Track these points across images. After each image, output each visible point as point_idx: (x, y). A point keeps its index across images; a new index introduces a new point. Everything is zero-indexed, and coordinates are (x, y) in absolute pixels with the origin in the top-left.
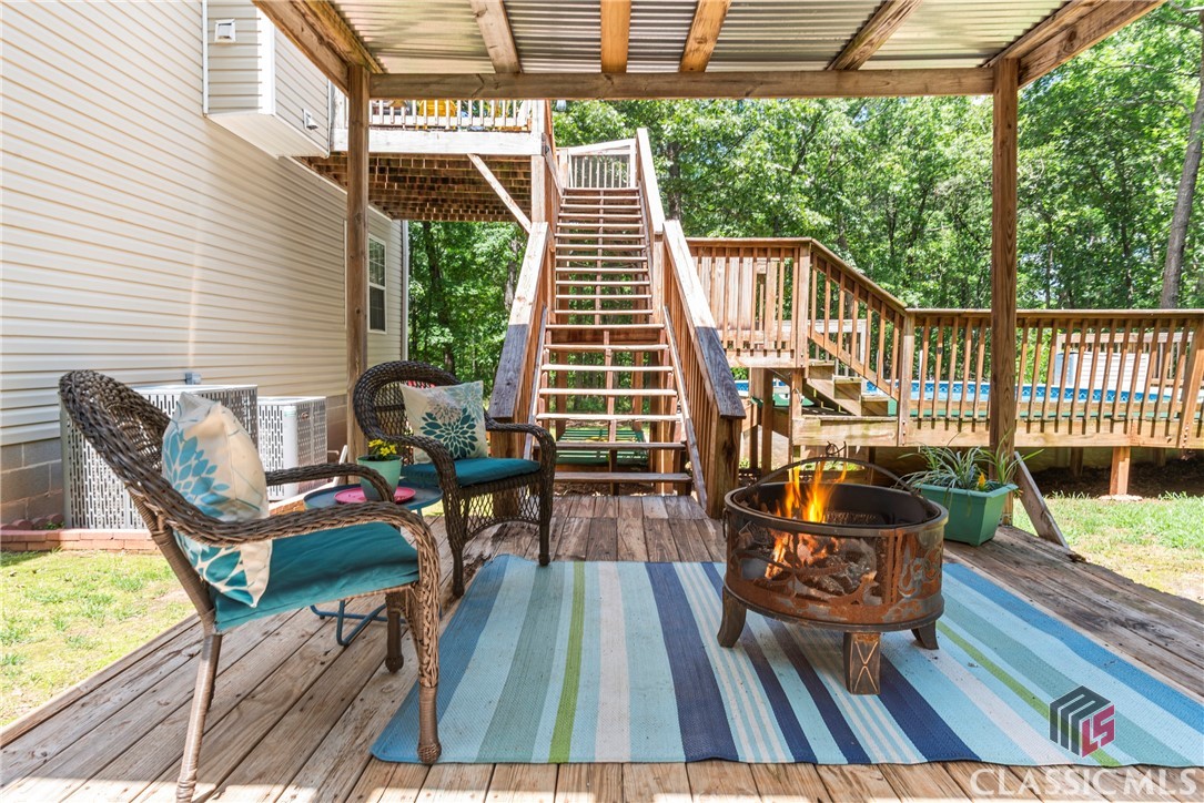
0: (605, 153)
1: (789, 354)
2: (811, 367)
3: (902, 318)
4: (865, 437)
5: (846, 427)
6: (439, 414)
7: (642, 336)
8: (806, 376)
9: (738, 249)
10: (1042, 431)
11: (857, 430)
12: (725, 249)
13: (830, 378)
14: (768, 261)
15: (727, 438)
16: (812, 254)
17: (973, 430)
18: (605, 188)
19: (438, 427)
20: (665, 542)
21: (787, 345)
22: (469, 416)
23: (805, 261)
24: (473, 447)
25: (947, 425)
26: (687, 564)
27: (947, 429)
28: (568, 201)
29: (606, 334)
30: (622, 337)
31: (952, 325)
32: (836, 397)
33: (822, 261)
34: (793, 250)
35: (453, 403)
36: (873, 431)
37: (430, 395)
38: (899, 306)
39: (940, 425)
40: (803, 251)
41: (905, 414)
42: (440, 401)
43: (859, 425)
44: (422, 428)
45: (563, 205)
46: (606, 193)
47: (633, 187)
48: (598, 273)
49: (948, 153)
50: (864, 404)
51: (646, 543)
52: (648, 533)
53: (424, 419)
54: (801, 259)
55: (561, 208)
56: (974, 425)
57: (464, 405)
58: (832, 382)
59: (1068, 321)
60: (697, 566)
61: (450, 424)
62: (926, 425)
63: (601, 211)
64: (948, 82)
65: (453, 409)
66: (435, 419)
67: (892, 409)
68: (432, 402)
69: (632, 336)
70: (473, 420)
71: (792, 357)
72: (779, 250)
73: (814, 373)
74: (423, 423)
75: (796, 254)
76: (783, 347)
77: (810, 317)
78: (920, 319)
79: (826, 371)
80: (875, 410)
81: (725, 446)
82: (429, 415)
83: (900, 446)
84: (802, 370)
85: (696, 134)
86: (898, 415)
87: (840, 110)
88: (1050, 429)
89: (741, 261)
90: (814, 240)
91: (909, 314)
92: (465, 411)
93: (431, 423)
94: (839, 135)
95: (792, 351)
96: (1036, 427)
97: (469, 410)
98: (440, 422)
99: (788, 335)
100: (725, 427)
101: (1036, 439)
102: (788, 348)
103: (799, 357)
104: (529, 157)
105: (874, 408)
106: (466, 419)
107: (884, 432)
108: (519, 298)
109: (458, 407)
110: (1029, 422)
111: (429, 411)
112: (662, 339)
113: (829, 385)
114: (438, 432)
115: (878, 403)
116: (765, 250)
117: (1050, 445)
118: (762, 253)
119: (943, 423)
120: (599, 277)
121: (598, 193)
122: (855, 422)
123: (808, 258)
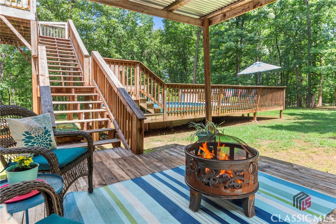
0: (54, 25)
1: (134, 96)
2: (140, 100)
3: (164, 86)
4: (156, 119)
5: (150, 117)
6: (32, 132)
7: (86, 90)
8: (139, 102)
9: (118, 63)
10: (194, 114)
11: (153, 117)
12: (114, 62)
13: (146, 103)
14: (123, 67)
15: (140, 126)
16: (140, 66)
17: (181, 115)
18: (57, 38)
19: (32, 138)
20: (129, 168)
21: (134, 93)
22: (48, 130)
23: (138, 68)
24: (50, 145)
25: (175, 114)
26: (146, 176)
27: (175, 115)
28: (41, 40)
29: (73, 90)
30: (78, 90)
31: (175, 88)
32: (147, 109)
33: (143, 68)
34: (134, 64)
35: (39, 125)
36: (158, 117)
37: (25, 122)
38: (163, 82)
39: (173, 114)
40: (137, 65)
41: (165, 112)
42: (31, 124)
43: (154, 116)
44: (23, 140)
45: (40, 41)
46: (57, 39)
47: (67, 38)
48: (60, 67)
49: (148, 43)
50: (155, 110)
51: (123, 170)
52: (119, 165)
53: (24, 135)
54: (137, 67)
55: (39, 42)
56: (181, 114)
57: (44, 125)
58: (146, 104)
59: (199, 87)
60: (150, 176)
61: (39, 136)
62: (170, 115)
63: (57, 45)
64: (193, 21)
65: (39, 128)
66: (30, 134)
67: (162, 111)
68: (27, 126)
69: (82, 90)
70: (49, 131)
71: (135, 97)
72: (130, 64)
73: (141, 102)
74: (24, 137)
75: (135, 66)
76: (133, 94)
77: (140, 85)
78: (168, 86)
79: (144, 101)
80: (157, 112)
81: (139, 129)
82: (27, 133)
83: (164, 121)
84: (138, 101)
85: (81, 25)
86: (163, 112)
87: (121, 27)
88: (196, 114)
89: (115, 66)
90: (141, 62)
91: (165, 84)
92: (45, 128)
93: (28, 137)
94: (121, 34)
95: (135, 95)
96: (193, 113)
97: (47, 127)
98: (33, 135)
99: (134, 90)
100: (139, 123)
101: (193, 116)
102: (134, 94)
103: (137, 97)
104: (29, 21)
105: (157, 111)
106: (47, 132)
107: (160, 118)
108: (41, 75)
109: (41, 127)
110: (192, 112)
111: (26, 130)
112: (95, 91)
113: (145, 105)
114: (33, 140)
115: (158, 110)
116: (126, 64)
117: (196, 118)
118: (125, 65)
119: (174, 114)
120: (60, 69)
121: (54, 39)
122: (153, 115)
123: (139, 67)
